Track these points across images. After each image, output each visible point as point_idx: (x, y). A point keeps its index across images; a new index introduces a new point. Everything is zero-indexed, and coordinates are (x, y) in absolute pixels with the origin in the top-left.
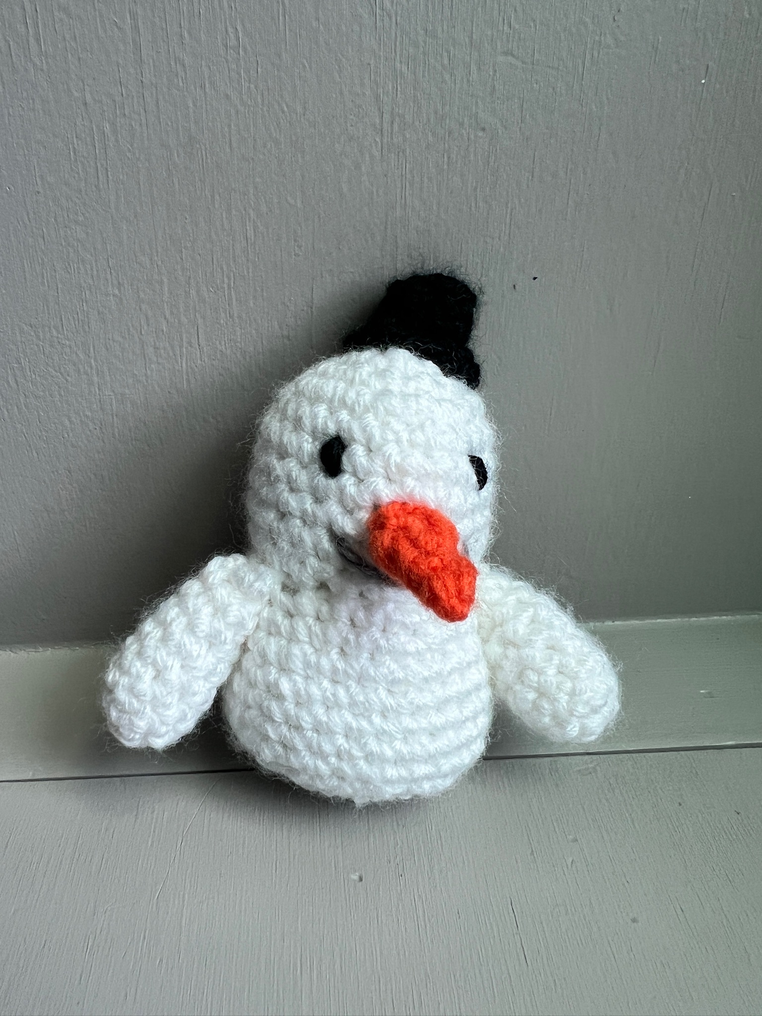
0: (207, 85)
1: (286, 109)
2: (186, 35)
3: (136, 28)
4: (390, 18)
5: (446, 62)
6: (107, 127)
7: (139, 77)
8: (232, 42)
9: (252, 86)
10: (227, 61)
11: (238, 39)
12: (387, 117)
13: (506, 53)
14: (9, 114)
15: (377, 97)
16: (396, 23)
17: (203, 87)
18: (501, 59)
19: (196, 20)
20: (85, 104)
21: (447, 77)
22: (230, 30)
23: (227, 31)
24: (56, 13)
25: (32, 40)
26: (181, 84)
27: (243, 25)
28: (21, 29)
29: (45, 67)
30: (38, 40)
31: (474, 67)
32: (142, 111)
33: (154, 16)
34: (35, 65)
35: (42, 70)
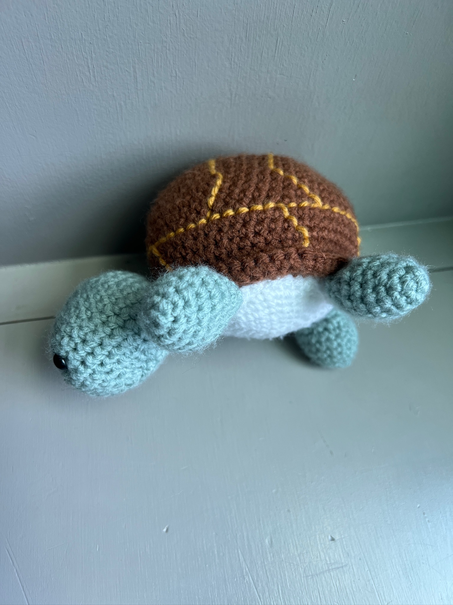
0: (163, 89)
1: (194, 95)
2: (155, 73)
3: (135, 71)
4: (237, 65)
5: (257, 78)
6: (122, 103)
7: (136, 87)
8: (175, 75)
9: (181, 88)
10: (171, 81)
11: (176, 74)
12: (233, 95)
13: (280, 74)
14: (82, 101)
15: (230, 89)
16: (239, 67)
17: (161, 89)
18: (278, 76)
19: (160, 68)
20: (114, 96)
21: (258, 82)
22: (174, 72)
23: (172, 71)
24: (102, 68)
25: (92, 77)
26: (153, 88)
27: (179, 69)
28: (88, 74)
29: (97, 85)
30: (94, 77)
31: (268, 79)
32: (137, 98)
33: (142, 68)
34: (93, 85)
35: (96, 86)
